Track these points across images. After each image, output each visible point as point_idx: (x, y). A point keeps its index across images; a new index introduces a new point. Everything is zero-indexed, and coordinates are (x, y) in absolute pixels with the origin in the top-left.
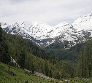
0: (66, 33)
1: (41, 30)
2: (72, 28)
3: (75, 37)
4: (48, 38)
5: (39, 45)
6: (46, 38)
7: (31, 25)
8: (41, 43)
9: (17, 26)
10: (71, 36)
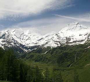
0: (51, 40)
1: (31, 38)
2: (57, 35)
3: (58, 43)
4: (37, 45)
5: (27, 51)
6: (35, 45)
7: (23, 33)
8: (29, 50)
9: (8, 33)
10: (54, 42)
